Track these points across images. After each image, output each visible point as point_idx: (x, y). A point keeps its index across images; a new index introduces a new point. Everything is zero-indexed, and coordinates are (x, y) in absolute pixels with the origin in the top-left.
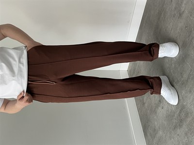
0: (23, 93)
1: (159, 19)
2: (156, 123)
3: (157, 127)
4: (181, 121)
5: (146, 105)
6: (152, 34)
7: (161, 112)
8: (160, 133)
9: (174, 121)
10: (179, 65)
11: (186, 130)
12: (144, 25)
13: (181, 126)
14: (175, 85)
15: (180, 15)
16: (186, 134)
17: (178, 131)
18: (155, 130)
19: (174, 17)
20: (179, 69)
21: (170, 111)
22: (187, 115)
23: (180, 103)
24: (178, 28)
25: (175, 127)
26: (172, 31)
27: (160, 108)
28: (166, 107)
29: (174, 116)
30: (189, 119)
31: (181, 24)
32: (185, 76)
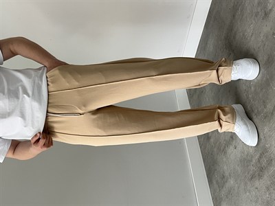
0: (39, 135)
1: (234, 16)
2: (225, 168)
3: (227, 174)
4: (262, 169)
5: (212, 140)
6: (223, 37)
7: (233, 153)
8: (231, 182)
9: (252, 168)
10: (262, 89)
11: (269, 183)
12: (211, 22)
13: (260, 176)
14: (254, 117)
15: (266, 14)
16: (268, 189)
17: (257, 183)
18: (224, 177)
19: (256, 16)
20: (261, 95)
21: (246, 153)
22: (270, 162)
23: (261, 145)
24: (262, 35)
25: (253, 177)
26: (253, 38)
27: (232, 148)
28: (240, 147)
29: (251, 161)
30: (272, 169)
31: (266, 29)
32: (270, 107)
